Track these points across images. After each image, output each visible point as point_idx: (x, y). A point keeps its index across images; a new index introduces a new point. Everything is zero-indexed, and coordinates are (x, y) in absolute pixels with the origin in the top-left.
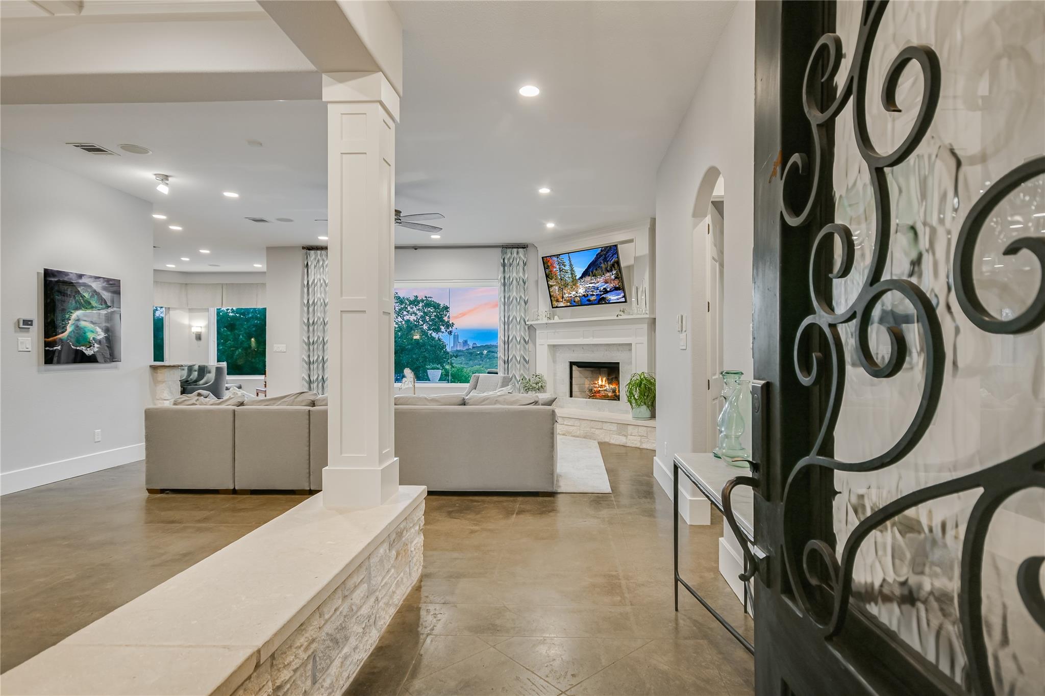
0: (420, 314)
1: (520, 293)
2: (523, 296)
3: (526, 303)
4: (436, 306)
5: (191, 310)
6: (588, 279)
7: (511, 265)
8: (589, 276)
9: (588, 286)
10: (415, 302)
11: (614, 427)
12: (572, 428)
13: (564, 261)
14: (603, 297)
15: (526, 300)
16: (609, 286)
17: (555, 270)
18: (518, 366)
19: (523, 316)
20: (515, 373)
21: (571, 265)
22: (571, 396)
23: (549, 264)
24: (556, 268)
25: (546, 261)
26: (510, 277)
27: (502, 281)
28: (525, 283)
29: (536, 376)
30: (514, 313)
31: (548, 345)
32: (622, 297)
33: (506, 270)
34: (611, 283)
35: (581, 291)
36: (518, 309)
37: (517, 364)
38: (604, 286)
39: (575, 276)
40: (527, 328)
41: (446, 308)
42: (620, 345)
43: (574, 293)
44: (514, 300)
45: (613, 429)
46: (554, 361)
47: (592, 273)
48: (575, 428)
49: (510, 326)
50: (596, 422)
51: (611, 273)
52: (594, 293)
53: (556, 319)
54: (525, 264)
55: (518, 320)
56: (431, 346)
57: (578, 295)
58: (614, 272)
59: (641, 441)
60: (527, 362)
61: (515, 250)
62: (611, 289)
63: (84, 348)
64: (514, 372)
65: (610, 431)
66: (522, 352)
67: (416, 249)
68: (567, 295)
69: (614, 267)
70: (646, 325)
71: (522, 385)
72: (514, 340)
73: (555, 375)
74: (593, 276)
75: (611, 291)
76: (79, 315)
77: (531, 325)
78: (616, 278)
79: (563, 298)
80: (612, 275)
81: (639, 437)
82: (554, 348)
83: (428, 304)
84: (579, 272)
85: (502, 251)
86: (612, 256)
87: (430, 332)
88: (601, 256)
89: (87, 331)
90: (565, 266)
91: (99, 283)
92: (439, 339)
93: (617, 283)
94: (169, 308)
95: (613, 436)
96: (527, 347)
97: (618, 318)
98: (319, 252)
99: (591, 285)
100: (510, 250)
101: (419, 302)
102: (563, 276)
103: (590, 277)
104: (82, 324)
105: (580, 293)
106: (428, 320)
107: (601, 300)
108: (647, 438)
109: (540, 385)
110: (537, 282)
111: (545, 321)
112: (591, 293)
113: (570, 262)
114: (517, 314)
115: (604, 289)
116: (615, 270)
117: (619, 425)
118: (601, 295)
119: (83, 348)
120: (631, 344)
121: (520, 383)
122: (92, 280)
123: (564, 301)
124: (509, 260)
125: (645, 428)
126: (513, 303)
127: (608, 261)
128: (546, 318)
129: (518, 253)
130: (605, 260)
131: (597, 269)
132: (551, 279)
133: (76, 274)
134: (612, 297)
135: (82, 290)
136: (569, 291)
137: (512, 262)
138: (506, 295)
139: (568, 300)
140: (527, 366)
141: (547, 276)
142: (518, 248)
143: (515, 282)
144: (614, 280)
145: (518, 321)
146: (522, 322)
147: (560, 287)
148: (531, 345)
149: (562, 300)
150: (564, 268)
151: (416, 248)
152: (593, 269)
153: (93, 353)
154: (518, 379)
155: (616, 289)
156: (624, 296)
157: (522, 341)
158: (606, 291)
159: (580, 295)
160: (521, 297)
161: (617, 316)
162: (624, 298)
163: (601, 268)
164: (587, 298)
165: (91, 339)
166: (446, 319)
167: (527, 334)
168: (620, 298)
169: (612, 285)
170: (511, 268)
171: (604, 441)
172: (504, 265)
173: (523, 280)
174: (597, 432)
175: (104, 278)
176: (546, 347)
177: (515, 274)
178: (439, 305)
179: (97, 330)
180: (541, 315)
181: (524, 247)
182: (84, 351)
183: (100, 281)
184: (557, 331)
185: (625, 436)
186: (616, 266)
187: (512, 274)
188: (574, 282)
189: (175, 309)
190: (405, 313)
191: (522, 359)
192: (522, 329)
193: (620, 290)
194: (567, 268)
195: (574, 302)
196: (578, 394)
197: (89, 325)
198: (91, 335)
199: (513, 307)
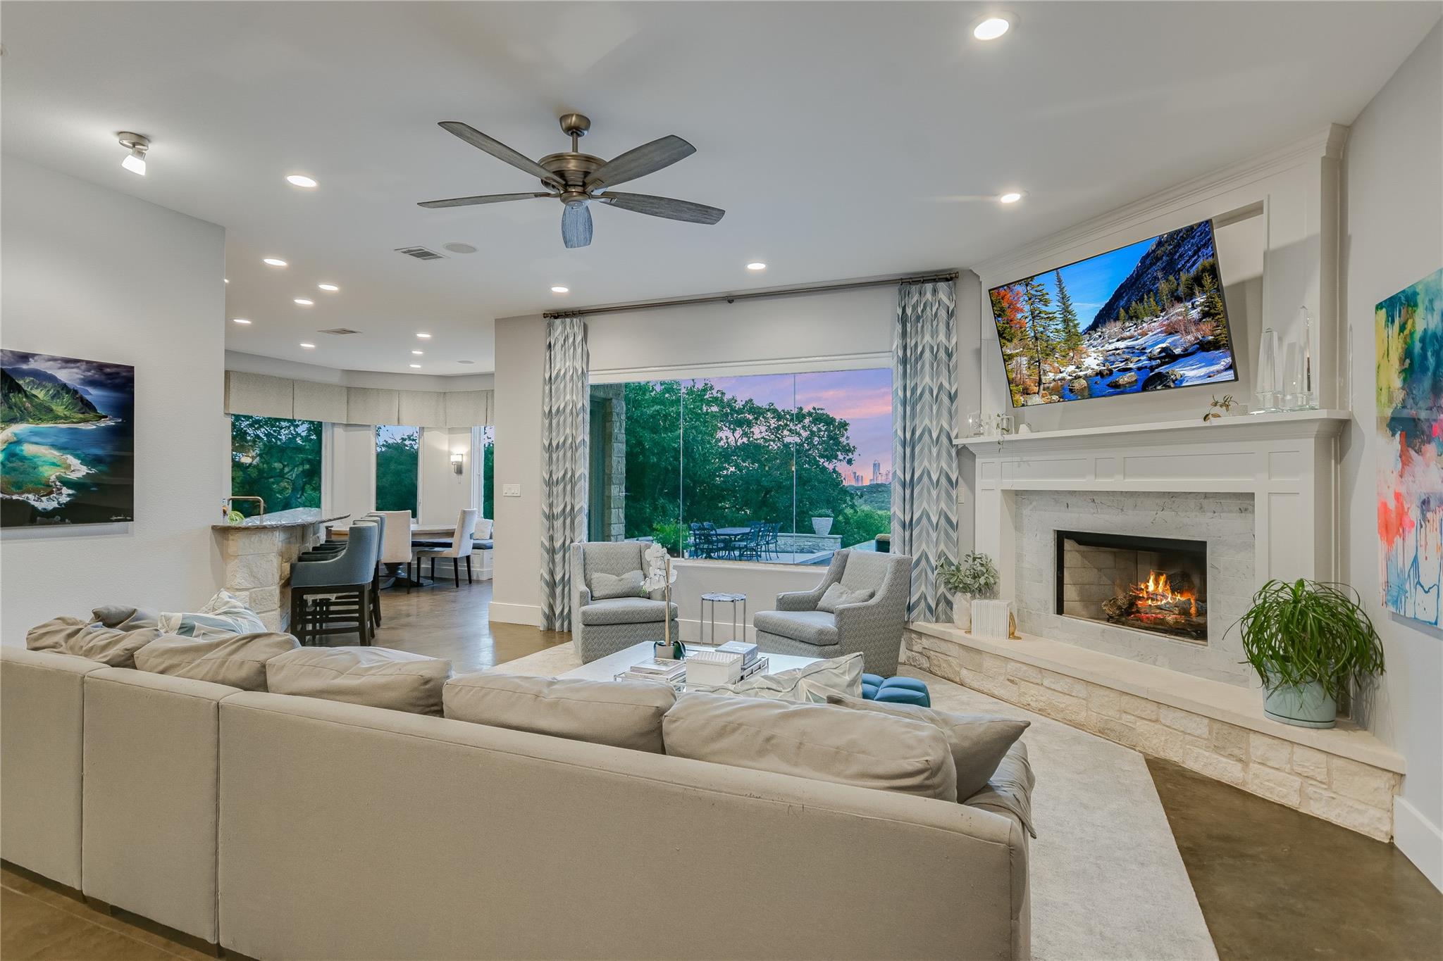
0: (805, 434)
1: (937, 379)
2: (946, 385)
3: (952, 398)
4: (829, 421)
5: (451, 430)
6: (1113, 328)
7: (918, 318)
8: (1117, 319)
9: (1112, 347)
10: (800, 417)
11: (1202, 728)
12: (1067, 700)
13: (1044, 292)
14: (1160, 373)
15: (953, 392)
16: (1179, 343)
17: (1019, 316)
18: (934, 535)
19: (946, 426)
20: (927, 550)
21: (1064, 299)
22: (1060, 610)
23: (1005, 305)
24: (1022, 311)
25: (1000, 302)
26: (916, 343)
27: (901, 353)
28: (950, 355)
29: (974, 559)
30: (927, 421)
31: (1002, 490)
32: (1226, 370)
33: (909, 330)
34: (1188, 333)
35: (1093, 362)
36: (934, 412)
37: (931, 531)
38: (1163, 342)
39: (1075, 326)
40: (954, 454)
41: (844, 425)
42: (1206, 495)
43: (1072, 368)
44: (927, 395)
45: (1197, 733)
46: (1018, 527)
47: (1127, 312)
48: (1074, 700)
49: (917, 450)
50: (1139, 700)
51: (1189, 305)
52: (1131, 365)
53: (1024, 432)
54: (951, 315)
55: (935, 436)
56: (820, 482)
57: (1081, 374)
58: (1200, 299)
59: (1301, 792)
60: (954, 527)
61: (929, 286)
62: (1186, 350)
63: (31, 496)
64: (924, 546)
65: (1186, 733)
66: (943, 505)
67: (731, 301)
68: (1051, 375)
69: (1201, 286)
70: (1313, 440)
71: (942, 579)
72: (925, 478)
73: (1019, 557)
74: (1131, 318)
75: (1186, 354)
76: (17, 432)
77: (964, 447)
78: (1205, 315)
79: (1040, 382)
80: (1193, 308)
81: (1299, 780)
82: (1018, 497)
83: (819, 418)
84: (1085, 314)
85: (900, 291)
86: (1196, 253)
87: (822, 460)
88: (1158, 259)
89: (39, 463)
90: (1046, 303)
91: (75, 370)
92: (834, 470)
93: (1207, 331)
94: (423, 428)
95: (1197, 750)
96: (954, 493)
97: (1207, 424)
98: (568, 320)
99: (1122, 345)
100: (918, 286)
101: (804, 417)
102: (1041, 329)
103: (1119, 324)
104: (28, 449)
105: (1087, 368)
106: (816, 443)
107: (1153, 380)
108: (1329, 788)
109: (982, 580)
110: (978, 352)
111: (996, 436)
112: (1122, 365)
113: (1061, 290)
114: (931, 422)
115: (1163, 350)
116: (1204, 292)
117: (1216, 726)
118: (1152, 369)
119: (31, 498)
120: (1251, 496)
121: (936, 572)
122: (58, 364)
123: (1042, 392)
124: (915, 308)
125: (1323, 757)
126: (923, 399)
127: (1180, 270)
128: (1000, 430)
129: (935, 291)
130: (1171, 269)
131: (1141, 300)
132: (1010, 341)
133: (11, 352)
134: (1190, 372)
135: (28, 384)
136: (1056, 365)
137: (923, 311)
138: (908, 382)
139: (1053, 389)
140: (954, 535)
141: (1001, 334)
142: (934, 280)
143: (927, 354)
144: (1197, 322)
145: (935, 438)
146: (944, 439)
147: (1032, 358)
148: (963, 488)
149: (1036, 389)
150: (1044, 308)
151: (730, 299)
152: (1129, 301)
153: (57, 506)
154: (934, 563)
155: (1204, 346)
156: (1231, 367)
157: (943, 481)
158: (1169, 357)
159: (1089, 372)
160: (941, 387)
161: (1206, 418)
162: (1232, 372)
163: (1155, 294)
164: (1109, 380)
165: (53, 478)
166: (843, 440)
167: (954, 465)
168: (1219, 372)
169: (1190, 338)
170: (920, 325)
171: (1162, 755)
172: (904, 320)
173: (947, 349)
174: (1141, 726)
175: (88, 362)
176: (999, 495)
177: (927, 338)
178: (833, 420)
179: (68, 461)
180: (987, 423)
181: (948, 277)
182: (32, 503)
183: (78, 367)
184: (1025, 459)
185: (1240, 760)
186: (1207, 280)
187: (923, 337)
188: (1073, 338)
189: (430, 429)
190: (786, 432)
191: (943, 521)
192: (944, 454)
193: (1218, 348)
194: (1054, 307)
195: (1071, 390)
196: (1078, 606)
197: (47, 452)
198: (50, 473)
199: (923, 408)
